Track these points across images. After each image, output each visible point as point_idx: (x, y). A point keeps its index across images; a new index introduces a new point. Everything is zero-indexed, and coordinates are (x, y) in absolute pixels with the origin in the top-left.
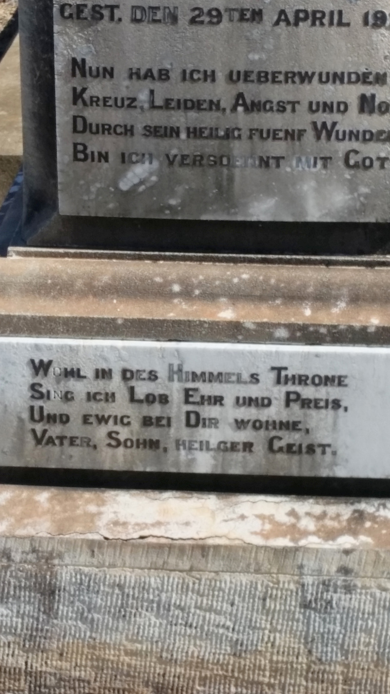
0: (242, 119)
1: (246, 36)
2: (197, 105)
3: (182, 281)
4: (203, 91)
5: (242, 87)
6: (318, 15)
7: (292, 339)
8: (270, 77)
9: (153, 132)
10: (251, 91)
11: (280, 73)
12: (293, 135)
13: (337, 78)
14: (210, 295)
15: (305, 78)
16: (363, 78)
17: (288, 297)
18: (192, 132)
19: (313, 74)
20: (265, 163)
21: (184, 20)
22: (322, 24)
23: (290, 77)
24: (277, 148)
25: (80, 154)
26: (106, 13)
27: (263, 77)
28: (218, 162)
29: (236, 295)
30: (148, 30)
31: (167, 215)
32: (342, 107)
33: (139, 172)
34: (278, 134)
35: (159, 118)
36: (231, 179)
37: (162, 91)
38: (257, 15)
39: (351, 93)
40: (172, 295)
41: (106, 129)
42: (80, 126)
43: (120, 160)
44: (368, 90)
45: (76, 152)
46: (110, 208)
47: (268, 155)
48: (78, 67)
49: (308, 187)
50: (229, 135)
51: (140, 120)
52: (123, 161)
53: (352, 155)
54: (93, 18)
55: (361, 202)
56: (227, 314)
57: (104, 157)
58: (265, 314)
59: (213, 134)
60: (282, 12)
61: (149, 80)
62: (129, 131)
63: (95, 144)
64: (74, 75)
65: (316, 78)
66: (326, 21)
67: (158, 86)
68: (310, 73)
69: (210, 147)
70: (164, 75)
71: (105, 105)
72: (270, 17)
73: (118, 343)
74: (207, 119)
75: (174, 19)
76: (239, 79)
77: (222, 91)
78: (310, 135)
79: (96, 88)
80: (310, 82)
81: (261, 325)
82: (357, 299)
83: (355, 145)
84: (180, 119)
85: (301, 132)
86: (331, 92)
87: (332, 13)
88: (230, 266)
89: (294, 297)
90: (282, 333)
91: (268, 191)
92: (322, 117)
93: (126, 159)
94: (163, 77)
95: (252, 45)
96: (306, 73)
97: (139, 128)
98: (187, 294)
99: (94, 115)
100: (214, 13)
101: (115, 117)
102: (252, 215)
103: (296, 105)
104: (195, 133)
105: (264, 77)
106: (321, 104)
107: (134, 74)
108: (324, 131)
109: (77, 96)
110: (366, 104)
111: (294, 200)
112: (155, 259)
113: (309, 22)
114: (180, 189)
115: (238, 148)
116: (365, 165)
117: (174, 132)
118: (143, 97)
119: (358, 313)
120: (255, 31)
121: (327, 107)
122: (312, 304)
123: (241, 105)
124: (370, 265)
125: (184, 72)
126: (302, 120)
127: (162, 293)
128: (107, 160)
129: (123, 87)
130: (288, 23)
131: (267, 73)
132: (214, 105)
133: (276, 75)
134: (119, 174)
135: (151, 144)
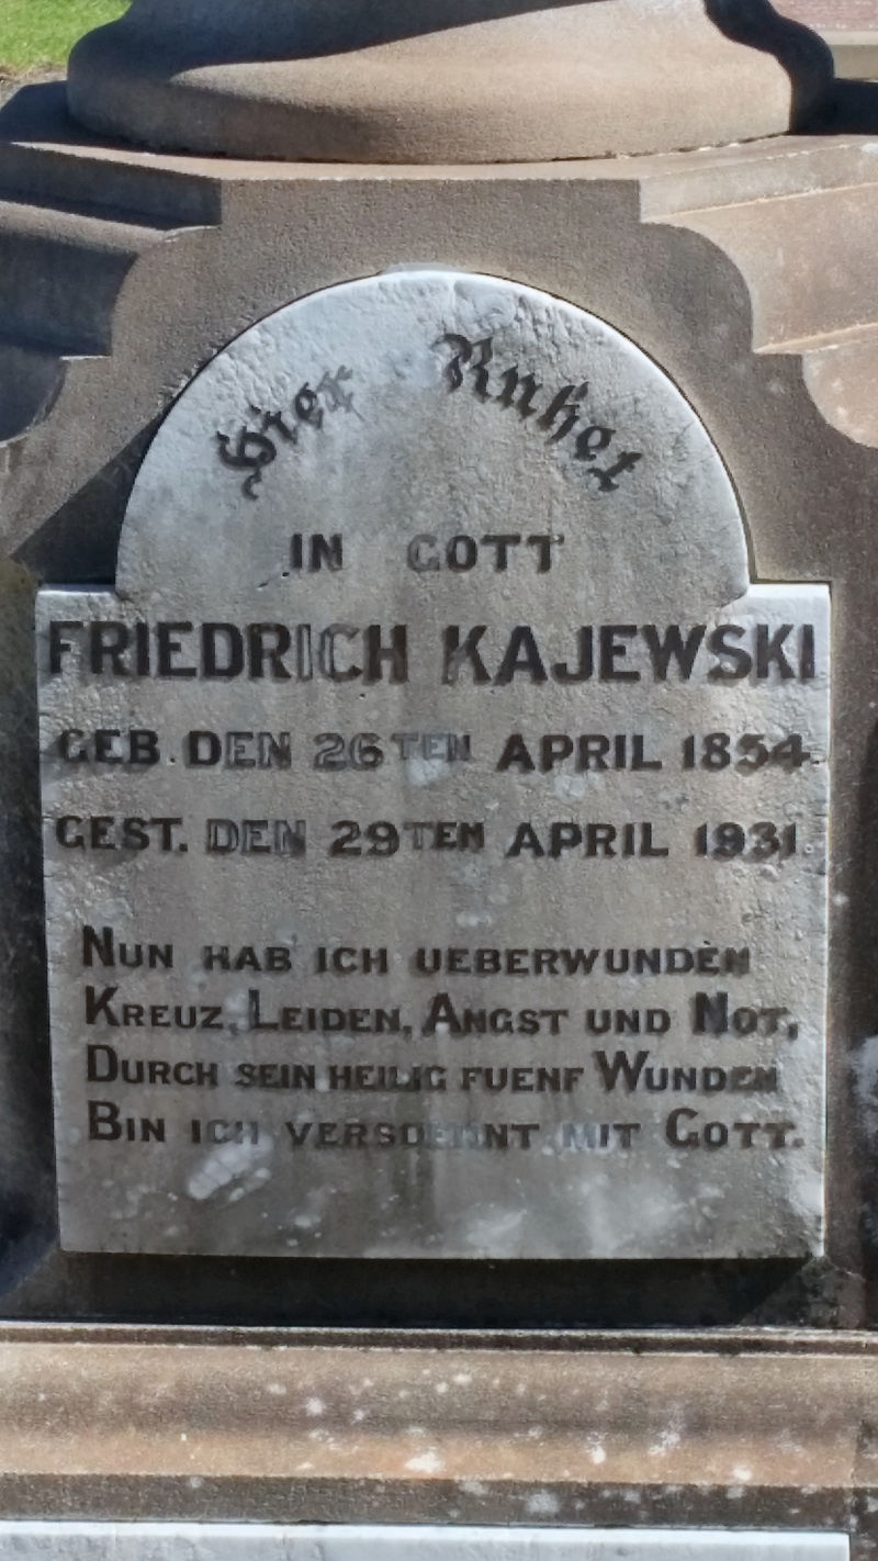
0: (445, 1047)
1: (450, 878)
2: (348, 1021)
3: (327, 1393)
4: (363, 992)
5: (443, 982)
6: (601, 834)
7: (565, 1518)
8: (503, 961)
9: (257, 1076)
10: (464, 990)
11: (524, 952)
12: (556, 1081)
13: (646, 961)
14: (387, 1422)
15: (579, 962)
16: (700, 962)
17: (556, 1422)
18: (342, 1077)
19: (595, 954)
20: (497, 1138)
21: (317, 848)
22: (609, 852)
23: (545, 960)
24: (522, 1107)
25: (104, 1124)
26: (154, 834)
27: (487, 961)
28: (397, 1137)
29: (445, 1421)
30: (242, 867)
31: (291, 1249)
32: (658, 1022)
33: (229, 1161)
34: (523, 1079)
35: (271, 1049)
36: (426, 1173)
37: (276, 992)
38: (472, 835)
39: (676, 993)
40: (307, 1422)
41: (158, 1072)
42: (103, 1066)
43: (188, 1136)
44: (712, 986)
45: (94, 1121)
46: (171, 1237)
47: (504, 1122)
48: (95, 944)
49: (590, 1188)
50: (418, 1082)
51: (229, 1052)
52: (196, 1138)
53: (681, 1119)
54: (126, 844)
55: (705, 1217)
56: (425, 1463)
57: (155, 1130)
58: (505, 1461)
59: (386, 1080)
60: (525, 829)
61: (247, 970)
62: (206, 1076)
63: (136, 1103)
64: (88, 961)
65: (600, 962)
66: (617, 845)
67: (266, 983)
68: (587, 953)
69: (382, 1106)
70: (279, 959)
71: (155, 1023)
72: (499, 838)
73: (192, 1530)
74: (373, 1050)
75: (298, 844)
76: (437, 966)
77: (402, 991)
78: (591, 1080)
79: (134, 988)
80: (588, 969)
81: (499, 1486)
82: (702, 1425)
83: (687, 1099)
84: (314, 1050)
85: (573, 1075)
86: (633, 990)
87: (629, 829)
88: (426, 1356)
89: (568, 1422)
90: (543, 1503)
91: (505, 1196)
92: (616, 1043)
93: (203, 1133)
94: (277, 964)
95: (462, 896)
96: (580, 952)
97: (228, 1070)
98: (338, 1419)
99: (132, 1044)
100: (382, 832)
101: (177, 1047)
102: (474, 1247)
103: (560, 1018)
104: (347, 1078)
105: (490, 962)
106: (613, 1016)
107: (214, 959)
108: (621, 1072)
109: (95, 1005)
110: (708, 1014)
111: (562, 1215)
112: (268, 1342)
113: (582, 847)
114: (318, 1196)
115: (440, 1108)
116: (711, 1139)
117: (302, 1077)
118: (236, 1004)
119: (705, 1456)
120: (469, 868)
121: (627, 1022)
122: (607, 1439)
123: (443, 1020)
124: (729, 1348)
125: (322, 952)
126: (573, 1048)
127: (283, 1418)
128: (160, 1137)
129: (191, 984)
130: (538, 852)
131: (496, 954)
132: (386, 1021)
133: (516, 957)
134: (188, 1166)
135: (255, 1102)
